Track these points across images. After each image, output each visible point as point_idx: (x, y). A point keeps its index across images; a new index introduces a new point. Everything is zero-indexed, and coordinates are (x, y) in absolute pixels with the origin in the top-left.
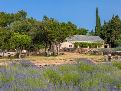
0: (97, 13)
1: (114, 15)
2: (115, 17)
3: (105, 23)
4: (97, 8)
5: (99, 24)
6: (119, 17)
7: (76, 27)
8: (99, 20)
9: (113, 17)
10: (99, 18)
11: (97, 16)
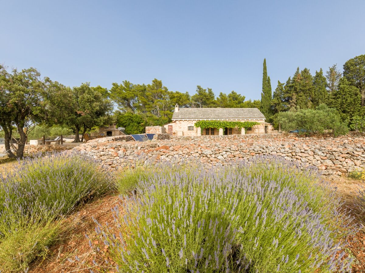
0: (265, 68)
1: (298, 69)
2: (300, 72)
3: (280, 85)
4: (265, 60)
5: (267, 89)
6: (310, 72)
7: (243, 99)
8: (269, 81)
9: (297, 72)
10: (269, 78)
11: (265, 73)
